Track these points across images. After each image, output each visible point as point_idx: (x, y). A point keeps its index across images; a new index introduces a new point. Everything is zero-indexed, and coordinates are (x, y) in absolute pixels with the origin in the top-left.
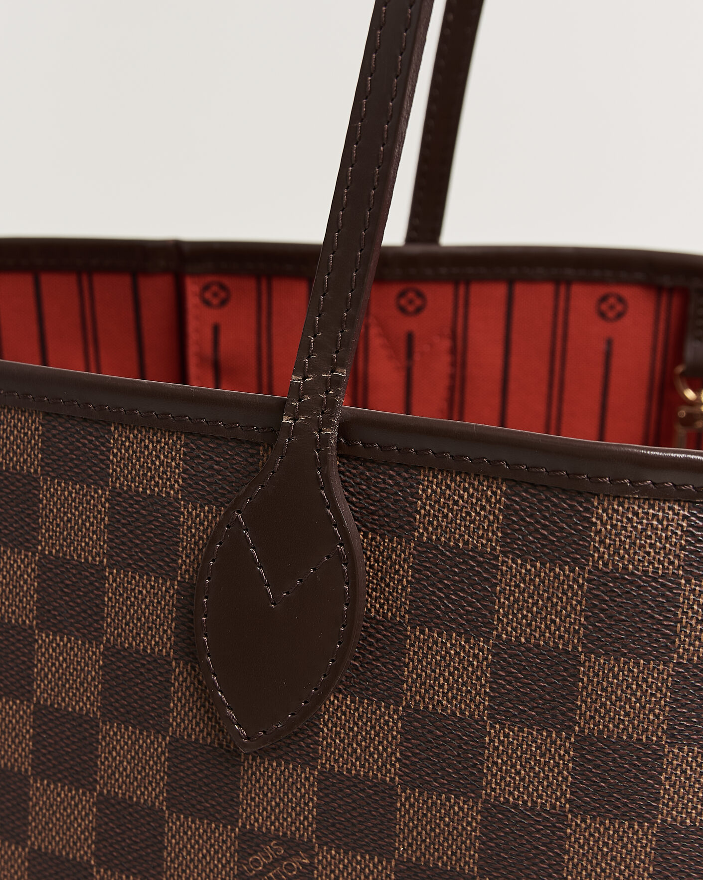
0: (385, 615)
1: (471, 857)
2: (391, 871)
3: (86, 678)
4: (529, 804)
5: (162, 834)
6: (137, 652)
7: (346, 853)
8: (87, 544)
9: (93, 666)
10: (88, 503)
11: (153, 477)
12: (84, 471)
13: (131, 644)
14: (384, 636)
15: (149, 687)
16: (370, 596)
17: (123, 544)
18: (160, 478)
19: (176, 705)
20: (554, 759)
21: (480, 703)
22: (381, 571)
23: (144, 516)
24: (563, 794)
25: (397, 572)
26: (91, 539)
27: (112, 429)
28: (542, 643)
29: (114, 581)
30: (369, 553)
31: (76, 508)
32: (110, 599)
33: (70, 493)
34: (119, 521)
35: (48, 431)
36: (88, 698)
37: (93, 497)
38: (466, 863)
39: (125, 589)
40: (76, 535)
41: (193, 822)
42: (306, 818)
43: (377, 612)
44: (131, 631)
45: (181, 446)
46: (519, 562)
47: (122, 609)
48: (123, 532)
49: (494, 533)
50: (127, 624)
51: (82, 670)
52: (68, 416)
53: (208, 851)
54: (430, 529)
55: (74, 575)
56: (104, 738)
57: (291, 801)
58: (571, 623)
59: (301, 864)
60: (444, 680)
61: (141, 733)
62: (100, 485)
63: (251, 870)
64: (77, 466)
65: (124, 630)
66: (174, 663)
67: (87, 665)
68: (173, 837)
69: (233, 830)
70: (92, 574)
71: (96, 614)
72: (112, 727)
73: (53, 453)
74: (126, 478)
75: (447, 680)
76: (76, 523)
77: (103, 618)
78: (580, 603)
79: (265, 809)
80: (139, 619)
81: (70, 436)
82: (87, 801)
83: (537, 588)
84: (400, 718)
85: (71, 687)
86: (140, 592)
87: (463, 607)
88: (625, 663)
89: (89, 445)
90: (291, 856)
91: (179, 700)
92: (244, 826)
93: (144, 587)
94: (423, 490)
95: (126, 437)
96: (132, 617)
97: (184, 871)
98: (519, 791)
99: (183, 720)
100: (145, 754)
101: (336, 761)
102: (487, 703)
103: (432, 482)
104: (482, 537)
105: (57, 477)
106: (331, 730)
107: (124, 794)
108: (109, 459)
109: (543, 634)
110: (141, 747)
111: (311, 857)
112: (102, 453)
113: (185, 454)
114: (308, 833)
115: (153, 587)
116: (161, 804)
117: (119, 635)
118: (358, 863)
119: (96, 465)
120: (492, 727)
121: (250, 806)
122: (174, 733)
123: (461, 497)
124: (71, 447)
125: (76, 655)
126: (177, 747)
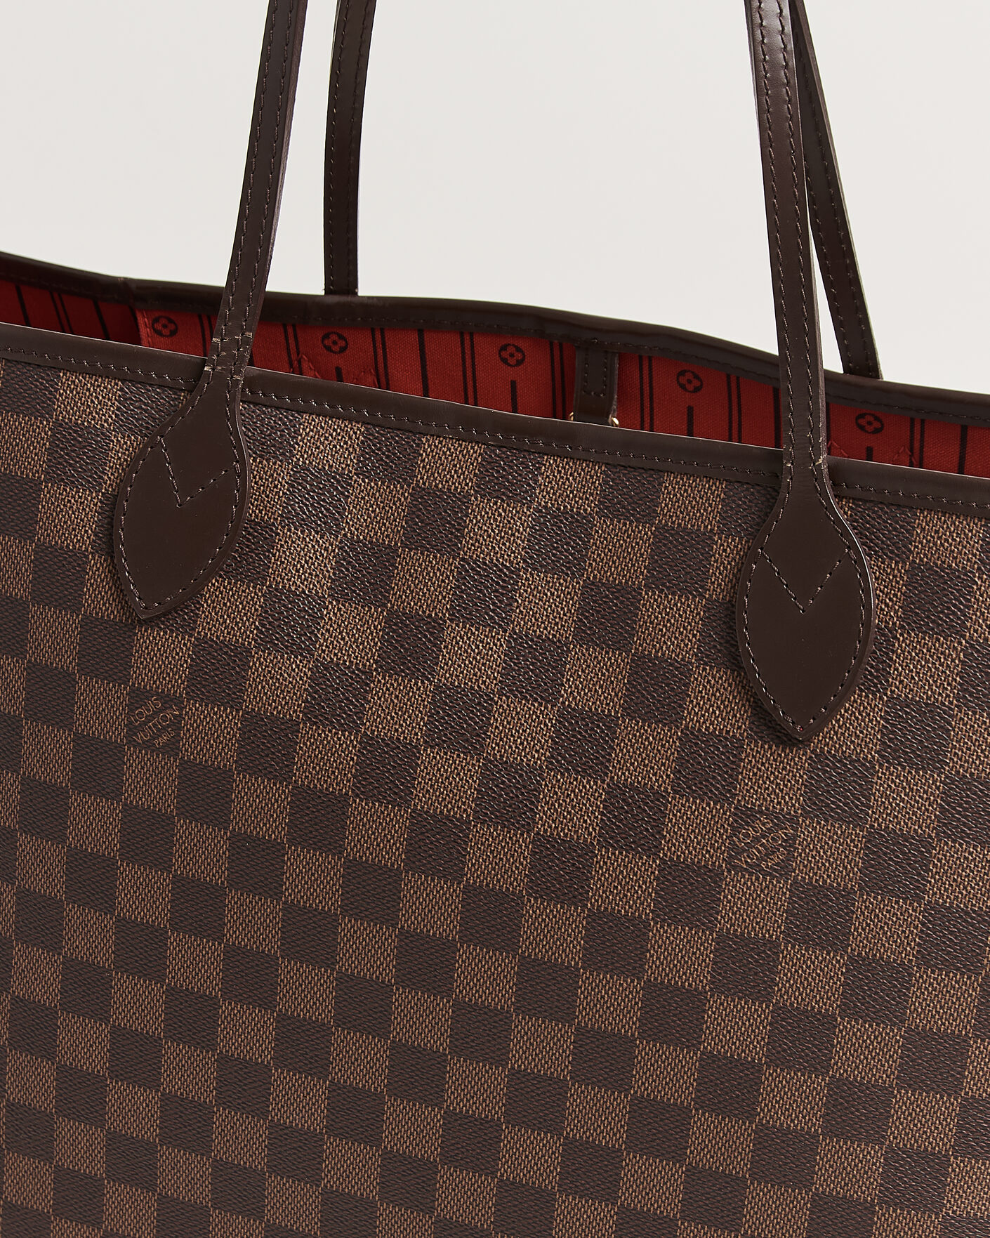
0: (262, 519)
1: (299, 706)
2: (238, 720)
3: (21, 570)
4: (347, 664)
5: (74, 693)
6: (62, 548)
7: (207, 706)
8: (29, 463)
9: (27, 560)
10: (34, 431)
11: (91, 413)
12: (33, 406)
13: (56, 542)
14: (259, 533)
15: (68, 576)
16: (253, 505)
17: (60, 463)
18: (96, 413)
19: (88, 590)
20: (370, 629)
21: (324, 584)
22: (264, 486)
23: (80, 442)
24: (373, 656)
25: (276, 486)
26: (33, 459)
27: (61, 375)
28: (374, 540)
29: (49, 492)
30: (255, 473)
31: (24, 435)
32: (43, 507)
33: (20, 423)
34: (58, 446)
35: (8, 375)
36: (22, 585)
37: (38, 427)
38: (295, 711)
39: (57, 500)
40: (22, 456)
41: (96, 682)
42: (180, 677)
43: (257, 516)
44: (58, 532)
45: (117, 390)
46: (367, 480)
47: (52, 515)
48: (60, 454)
49: (351, 460)
50: (55, 526)
51: (18, 563)
52: (26, 363)
53: (107, 706)
54: (306, 456)
55: (16, 488)
56: (33, 617)
57: (170, 663)
58: (396, 525)
59: (173, 715)
60: (301, 566)
61: (60, 613)
62: (45, 417)
63: (136, 721)
64: (28, 403)
65: (52, 531)
66: (90, 557)
67: (22, 559)
68: (82, 694)
69: (125, 688)
70: (31, 487)
71: (31, 519)
72: (39, 608)
73: (10, 392)
74: (68, 413)
75: (303, 567)
76: (23, 447)
77: (36, 522)
78: (404, 511)
79: (150, 671)
80: (65, 522)
81: (26, 379)
82: (20, 667)
83: (376, 500)
84: (263, 595)
85: (9, 577)
86: (69, 501)
87: (322, 512)
88: (428, 556)
89: (40, 386)
90: (166, 708)
91: (92, 585)
92: (133, 684)
93: (73, 497)
94: (303, 429)
95: (72, 381)
96: (60, 521)
97: (89, 722)
98: (342, 653)
99: (93, 601)
100: (62, 629)
101: (210, 629)
102: (329, 584)
103: (311, 424)
104: (343, 463)
105: (11, 411)
106: (209, 606)
107: (46, 661)
108: (55, 398)
109: (376, 534)
110: (59, 623)
111: (181, 709)
112: (50, 393)
113: (119, 396)
114: (181, 690)
115: (80, 497)
116: (73, 668)
117: (48, 535)
118: (215, 714)
119: (44, 402)
120: (330, 603)
121: (139, 668)
122: (85, 612)
123: (331, 435)
124: (25, 388)
125: (14, 552)
126: (89, 623)
